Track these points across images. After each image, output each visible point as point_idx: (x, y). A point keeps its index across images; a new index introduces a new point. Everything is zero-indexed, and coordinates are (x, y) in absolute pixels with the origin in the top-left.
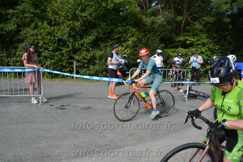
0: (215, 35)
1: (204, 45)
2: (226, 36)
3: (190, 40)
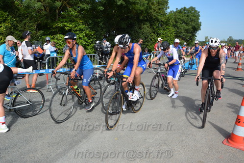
0: (90, 22)
1: (81, 30)
2: (99, 23)
3: (69, 26)
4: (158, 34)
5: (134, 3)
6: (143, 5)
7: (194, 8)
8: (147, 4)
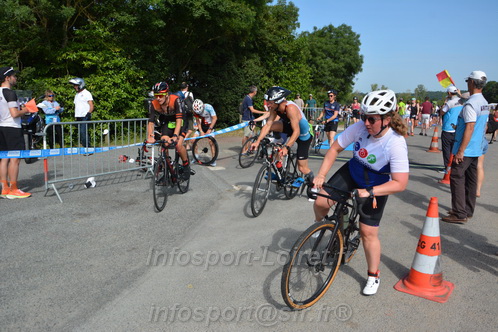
0: (137, 51)
1: (118, 68)
2: (155, 53)
3: (91, 58)
4: (276, 78)
5: (229, 15)
6: (247, 19)
7: (349, 28)
8: (256, 17)
